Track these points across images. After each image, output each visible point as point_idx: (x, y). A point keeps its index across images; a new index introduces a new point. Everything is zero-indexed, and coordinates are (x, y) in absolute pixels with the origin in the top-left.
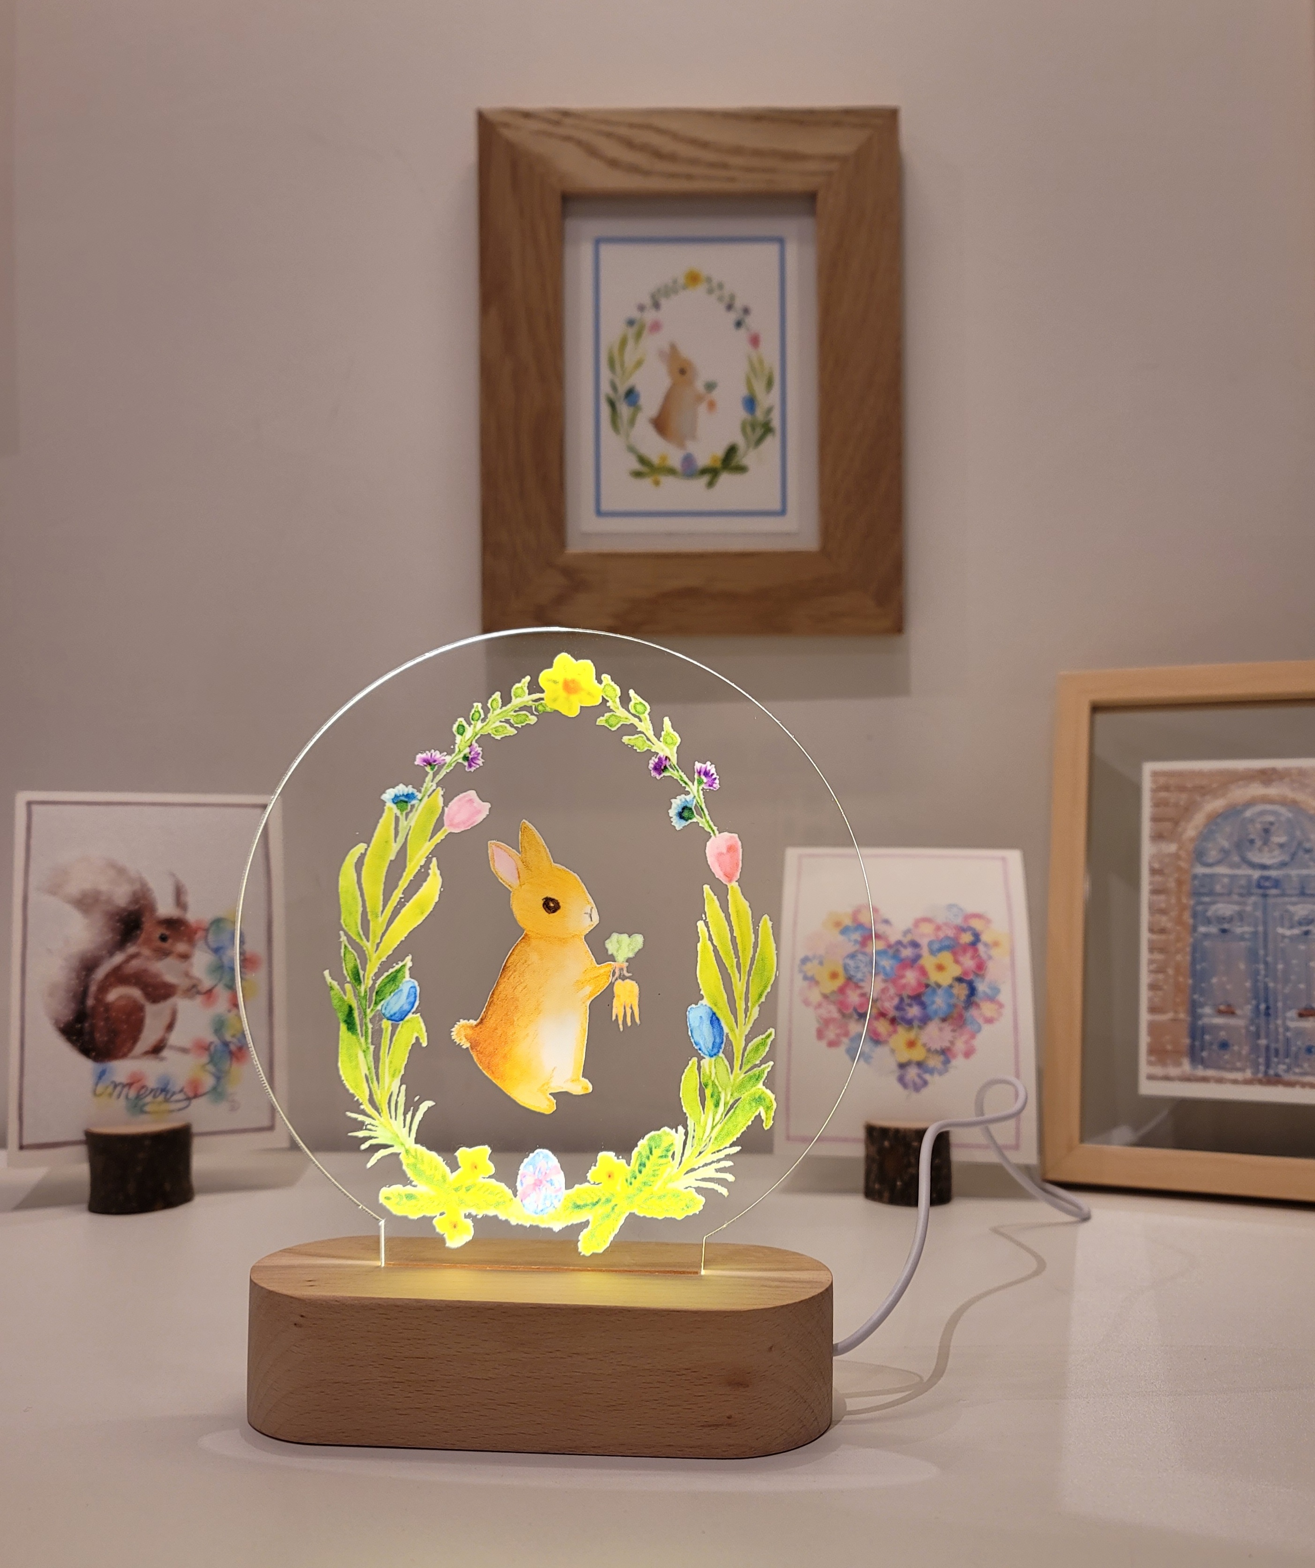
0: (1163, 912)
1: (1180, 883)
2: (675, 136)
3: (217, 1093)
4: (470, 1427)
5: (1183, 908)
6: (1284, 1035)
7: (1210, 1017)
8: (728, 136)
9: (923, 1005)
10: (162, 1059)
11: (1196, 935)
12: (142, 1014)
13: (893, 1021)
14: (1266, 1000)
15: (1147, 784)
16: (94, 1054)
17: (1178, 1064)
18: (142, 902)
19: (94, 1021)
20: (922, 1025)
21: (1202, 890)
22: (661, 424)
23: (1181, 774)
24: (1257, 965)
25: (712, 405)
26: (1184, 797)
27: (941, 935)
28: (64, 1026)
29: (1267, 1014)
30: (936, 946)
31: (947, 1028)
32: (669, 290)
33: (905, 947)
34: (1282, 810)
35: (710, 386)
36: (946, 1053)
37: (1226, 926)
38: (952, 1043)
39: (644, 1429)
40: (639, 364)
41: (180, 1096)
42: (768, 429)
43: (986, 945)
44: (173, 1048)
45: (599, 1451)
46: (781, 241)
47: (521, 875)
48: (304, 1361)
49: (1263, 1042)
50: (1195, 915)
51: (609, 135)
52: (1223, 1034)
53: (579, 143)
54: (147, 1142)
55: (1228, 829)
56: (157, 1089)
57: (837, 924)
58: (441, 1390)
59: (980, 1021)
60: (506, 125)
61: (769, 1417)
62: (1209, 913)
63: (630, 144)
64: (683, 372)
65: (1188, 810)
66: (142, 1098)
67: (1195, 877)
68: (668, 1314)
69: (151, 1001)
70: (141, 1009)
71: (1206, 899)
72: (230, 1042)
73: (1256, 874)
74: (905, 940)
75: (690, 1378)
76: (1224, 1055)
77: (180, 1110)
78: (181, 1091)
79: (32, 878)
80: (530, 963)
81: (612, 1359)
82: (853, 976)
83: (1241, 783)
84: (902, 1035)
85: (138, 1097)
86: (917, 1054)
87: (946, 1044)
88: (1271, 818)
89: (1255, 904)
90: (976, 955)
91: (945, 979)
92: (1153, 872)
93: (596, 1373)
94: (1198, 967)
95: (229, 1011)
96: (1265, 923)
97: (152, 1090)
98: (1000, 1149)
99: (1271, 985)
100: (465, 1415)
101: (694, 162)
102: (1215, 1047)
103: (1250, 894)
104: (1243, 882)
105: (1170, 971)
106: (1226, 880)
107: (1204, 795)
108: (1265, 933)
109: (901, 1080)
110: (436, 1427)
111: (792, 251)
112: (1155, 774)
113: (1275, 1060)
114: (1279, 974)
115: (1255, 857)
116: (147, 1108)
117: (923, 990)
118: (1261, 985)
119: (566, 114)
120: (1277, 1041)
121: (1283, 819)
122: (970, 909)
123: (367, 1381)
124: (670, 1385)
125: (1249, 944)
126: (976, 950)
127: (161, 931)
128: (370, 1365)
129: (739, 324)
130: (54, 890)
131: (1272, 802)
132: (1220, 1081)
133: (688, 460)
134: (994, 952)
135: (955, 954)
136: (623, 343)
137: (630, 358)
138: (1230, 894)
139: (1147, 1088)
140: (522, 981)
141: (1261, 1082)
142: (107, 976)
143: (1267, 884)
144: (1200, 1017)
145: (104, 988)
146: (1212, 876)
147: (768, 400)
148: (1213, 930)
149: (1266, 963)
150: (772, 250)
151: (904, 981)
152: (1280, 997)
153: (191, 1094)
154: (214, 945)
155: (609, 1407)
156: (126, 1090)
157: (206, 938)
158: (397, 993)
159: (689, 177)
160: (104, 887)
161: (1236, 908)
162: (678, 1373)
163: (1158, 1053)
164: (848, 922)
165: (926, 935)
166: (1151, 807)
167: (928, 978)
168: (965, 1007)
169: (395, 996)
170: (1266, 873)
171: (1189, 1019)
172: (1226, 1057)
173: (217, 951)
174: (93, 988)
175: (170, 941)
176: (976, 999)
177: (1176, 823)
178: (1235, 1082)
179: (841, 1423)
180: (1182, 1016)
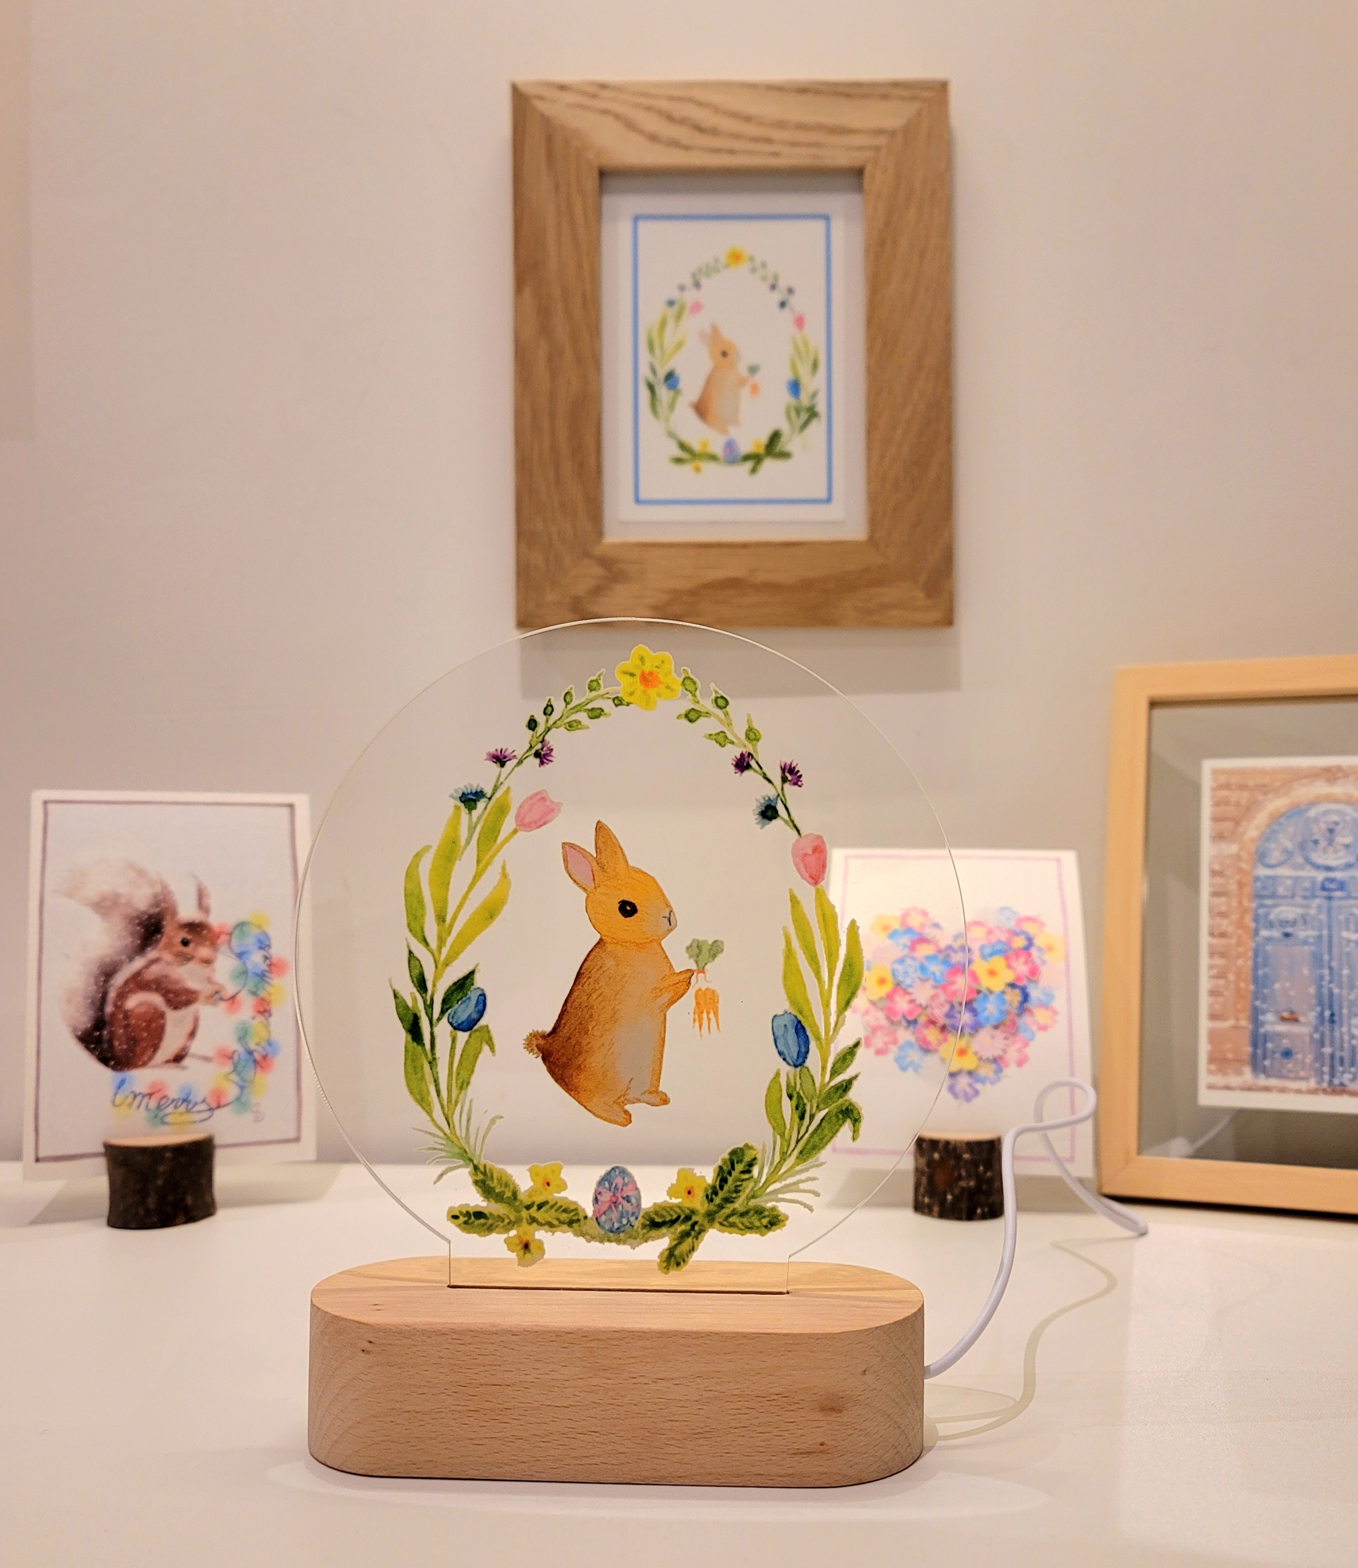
0: (1223, 915)
1: (1241, 885)
2: (717, 110)
3: (241, 1103)
4: (549, 1457)
5: (1245, 911)
6: (1350, 1043)
7: (1271, 1024)
8: (771, 109)
9: (974, 1012)
10: (184, 1068)
11: (1257, 939)
12: (162, 1022)
13: (943, 1029)
14: (1331, 1007)
15: (1207, 783)
16: (112, 1063)
17: (1239, 1073)
18: (163, 905)
19: (113, 1029)
20: (973, 1032)
21: (1265, 893)
22: (701, 409)
23: (1242, 772)
24: (1321, 971)
25: (755, 389)
26: (1245, 796)
27: (993, 939)
28: (82, 1034)
29: (1332, 1021)
30: (987, 951)
31: (1000, 1035)
32: (710, 270)
33: (955, 952)
34: (1349, 810)
35: (753, 370)
36: (997, 1061)
37: (1289, 930)
38: (1005, 1051)
39: (733, 1457)
40: (679, 345)
41: (203, 1107)
42: (812, 413)
43: (1040, 949)
44: (195, 1056)
45: (685, 1481)
46: (827, 218)
47: (596, 877)
48: (372, 1389)
49: (1327, 1050)
50: (1256, 919)
51: (649, 108)
52: (1286, 1042)
53: (617, 116)
54: (168, 1155)
55: (1291, 829)
56: (179, 1099)
57: (885, 928)
58: (518, 1418)
59: (1034, 1028)
60: (541, 98)
61: (862, 1444)
62: (1272, 917)
63: (670, 118)
64: (724, 354)
65: (1249, 810)
66: (163, 1109)
67: (1257, 879)
68: (758, 1337)
69: (172, 1007)
70: (162, 1015)
71: (1268, 902)
72: (254, 1050)
73: (1321, 876)
74: (956, 945)
75: (780, 1404)
76: (1287, 1064)
77: (202, 1121)
78: (204, 1101)
79: (48, 882)
80: (605, 969)
81: (699, 1384)
82: (901, 982)
83: (1304, 781)
84: (954, 1042)
85: (159, 1107)
86: (969, 1063)
87: (998, 1052)
88: (1336, 818)
89: (1319, 907)
90: (1029, 960)
91: (997, 984)
92: (1214, 873)
93: (682, 1399)
94: (1260, 972)
95: (254, 1018)
96: (1330, 927)
97: (173, 1101)
98: (1060, 1162)
99: (1336, 991)
100: (543, 1444)
101: (737, 136)
102: (1277, 1055)
103: (1315, 897)
104: (1307, 884)
105: (1231, 977)
106: (1289, 882)
107: (1265, 794)
108: (1330, 937)
109: (951, 1089)
110: (513, 1458)
111: (838, 227)
112: (1215, 772)
113: (1341, 1069)
114: (1345, 980)
115: (1319, 858)
116: (168, 1119)
117: (974, 996)
118: (1325, 991)
119: (603, 86)
120: (1342, 1049)
121: (1348, 818)
122: (1024, 912)
123: (440, 1410)
124: (761, 1411)
125: (1313, 948)
126: (1029, 955)
127: (183, 934)
128: (443, 1393)
129: (783, 305)
130: (70, 893)
131: (1336, 801)
132: (1283, 1090)
133: (730, 446)
134: (1047, 957)
135: (1007, 958)
136: (663, 324)
137: (670, 338)
138: (1293, 896)
139: (1207, 1098)
140: (597, 988)
141: (1325, 1091)
142: (127, 983)
143: (1332, 886)
144: (1263, 1024)
145: (122, 995)
146: (1274, 878)
147: (813, 383)
148: (1276, 933)
149: (1331, 969)
150: (819, 226)
151: (954, 987)
152: (1345, 1004)
153: (214, 1105)
154: (237, 950)
155: (695, 1434)
156: (146, 1099)
157: (229, 942)
158: (465, 1001)
159: (732, 152)
160: (123, 889)
161: (1300, 911)
162: (768, 1399)
163: (1219, 1061)
164: (896, 925)
165: (977, 938)
166: (1211, 806)
167: (979, 984)
168: (1018, 1014)
169: (462, 1006)
170: (1331, 875)
171: (1251, 1027)
172: (1290, 1066)
173: (240, 955)
174: (112, 995)
175: (192, 945)
176: (1027, 1005)
177: (1237, 823)
178: (1299, 1091)
179: (934, 1449)
180: (1243, 1023)
